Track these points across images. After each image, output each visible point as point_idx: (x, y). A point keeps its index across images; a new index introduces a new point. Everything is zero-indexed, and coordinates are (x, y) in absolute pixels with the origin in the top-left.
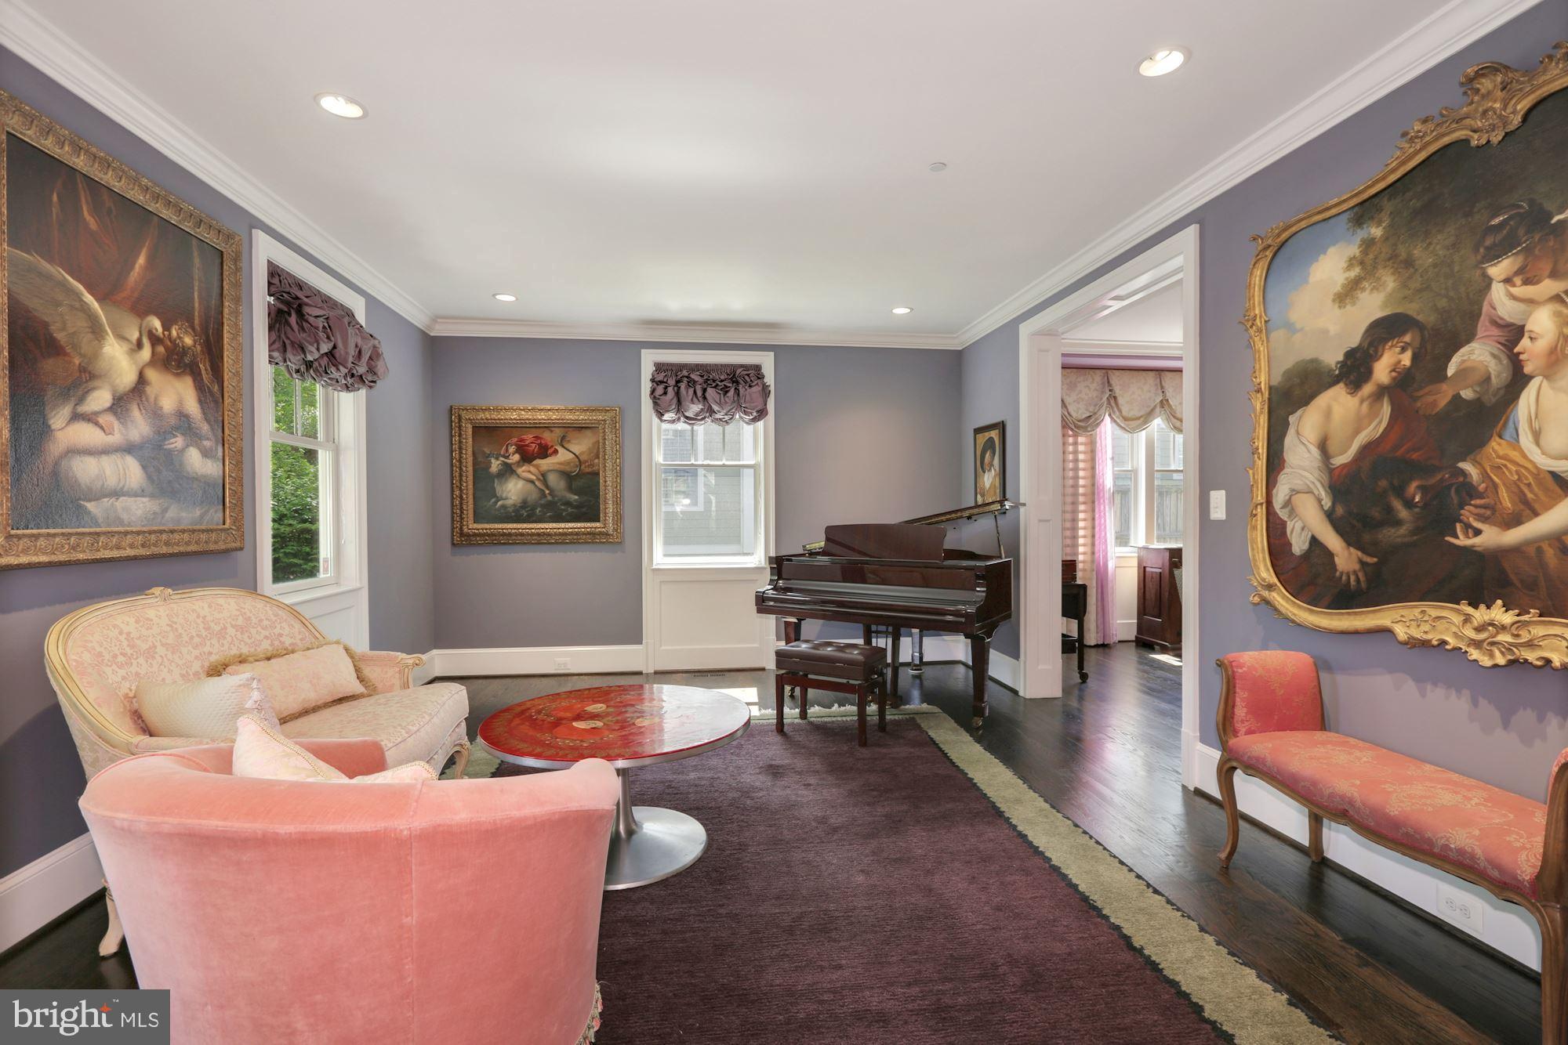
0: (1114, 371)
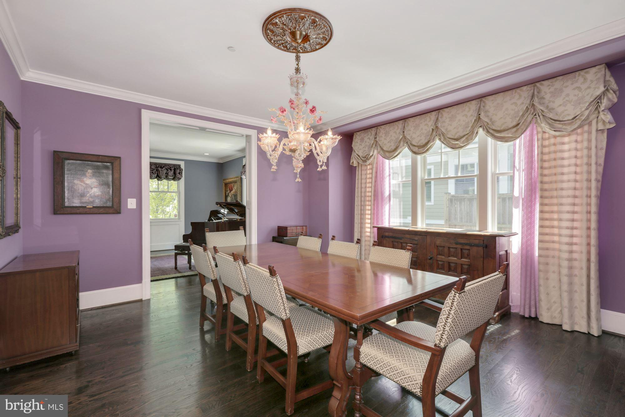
0: (381, 126)
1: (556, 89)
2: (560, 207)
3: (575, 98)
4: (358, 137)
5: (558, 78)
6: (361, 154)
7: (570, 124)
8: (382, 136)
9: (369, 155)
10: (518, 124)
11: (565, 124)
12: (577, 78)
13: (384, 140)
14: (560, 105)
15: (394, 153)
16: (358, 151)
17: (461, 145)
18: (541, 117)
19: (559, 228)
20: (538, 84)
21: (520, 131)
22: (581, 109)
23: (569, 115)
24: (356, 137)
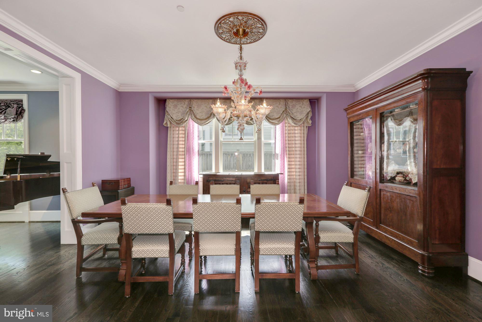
0: (194, 100)
1: (293, 105)
2: (295, 159)
3: (300, 111)
4: (170, 103)
5: (294, 100)
6: (175, 118)
7: (299, 122)
8: (195, 107)
9: (184, 120)
10: (280, 117)
11: (297, 121)
12: (300, 102)
13: (197, 110)
14: (295, 112)
15: (205, 121)
16: (172, 115)
17: (252, 123)
18: (289, 116)
19: (295, 168)
20: (287, 100)
21: (280, 121)
22: (303, 116)
23: (299, 118)
24: (169, 103)
